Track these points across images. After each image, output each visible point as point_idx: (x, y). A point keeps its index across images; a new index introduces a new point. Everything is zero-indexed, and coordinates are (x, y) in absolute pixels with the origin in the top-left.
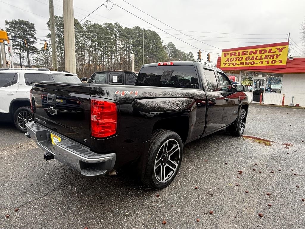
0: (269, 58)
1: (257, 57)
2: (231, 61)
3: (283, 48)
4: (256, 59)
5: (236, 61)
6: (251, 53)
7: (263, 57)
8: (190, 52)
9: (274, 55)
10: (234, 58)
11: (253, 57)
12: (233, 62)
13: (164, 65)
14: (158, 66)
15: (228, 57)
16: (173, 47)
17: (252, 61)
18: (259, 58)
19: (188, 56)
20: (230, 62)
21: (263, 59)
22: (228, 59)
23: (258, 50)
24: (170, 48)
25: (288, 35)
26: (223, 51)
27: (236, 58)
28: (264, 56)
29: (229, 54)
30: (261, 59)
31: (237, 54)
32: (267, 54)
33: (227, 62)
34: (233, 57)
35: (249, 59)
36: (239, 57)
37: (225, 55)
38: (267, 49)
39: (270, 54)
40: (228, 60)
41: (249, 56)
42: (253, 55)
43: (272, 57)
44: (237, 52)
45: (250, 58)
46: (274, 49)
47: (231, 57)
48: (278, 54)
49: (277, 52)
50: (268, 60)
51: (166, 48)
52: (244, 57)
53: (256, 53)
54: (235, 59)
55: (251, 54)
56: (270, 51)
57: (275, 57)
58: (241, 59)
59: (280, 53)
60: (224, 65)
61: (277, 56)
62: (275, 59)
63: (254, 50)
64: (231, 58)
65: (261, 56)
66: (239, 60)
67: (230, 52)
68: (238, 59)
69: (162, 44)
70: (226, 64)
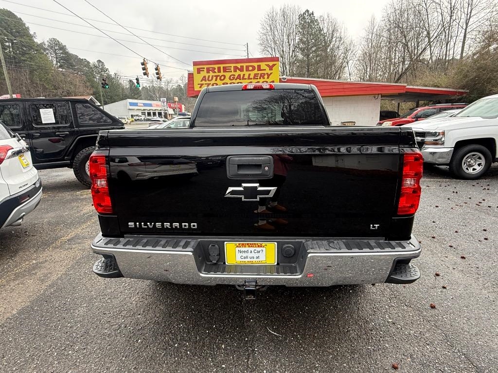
0: (259, 77)
1: (244, 75)
2: (209, 80)
3: (274, 65)
4: (243, 79)
5: (216, 80)
6: (236, 69)
7: (252, 76)
8: (99, 61)
9: (264, 74)
10: (212, 76)
11: (239, 75)
12: (212, 82)
13: (255, 89)
14: (243, 90)
15: (204, 73)
16: (63, 48)
17: (238, 80)
18: (246, 77)
19: (97, 67)
20: (207, 82)
21: (251, 79)
22: (205, 77)
23: (245, 65)
24: (56, 50)
25: (246, 46)
26: (195, 64)
27: (217, 76)
28: (252, 74)
29: (205, 70)
30: (249, 78)
31: (216, 70)
32: (256, 71)
33: (204, 82)
34: (211, 74)
35: (234, 78)
36: (221, 74)
37: (199, 71)
38: (256, 65)
39: (260, 72)
40: (204, 79)
41: (233, 73)
42: (238, 72)
43: (262, 76)
44: (216, 66)
45: (236, 77)
46: (263, 65)
47: (209, 74)
48: (269, 72)
49: (268, 71)
50: (258, 80)
51: (45, 49)
52: (228, 75)
53: (241, 69)
54: (214, 78)
55: (235, 71)
56: (259, 67)
57: (266, 76)
58: (222, 78)
59: (271, 71)
60: (200, 87)
61: (269, 75)
62: (266, 79)
63: (239, 65)
64: (209, 76)
65: (250, 75)
66: (221, 80)
67: (205, 67)
68: (219, 78)
69: (35, 40)
70: (202, 85)
